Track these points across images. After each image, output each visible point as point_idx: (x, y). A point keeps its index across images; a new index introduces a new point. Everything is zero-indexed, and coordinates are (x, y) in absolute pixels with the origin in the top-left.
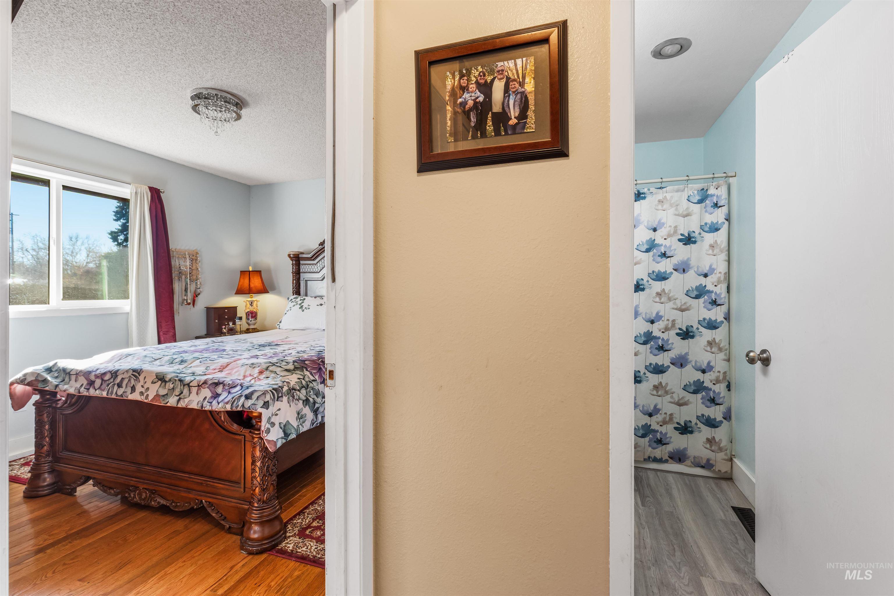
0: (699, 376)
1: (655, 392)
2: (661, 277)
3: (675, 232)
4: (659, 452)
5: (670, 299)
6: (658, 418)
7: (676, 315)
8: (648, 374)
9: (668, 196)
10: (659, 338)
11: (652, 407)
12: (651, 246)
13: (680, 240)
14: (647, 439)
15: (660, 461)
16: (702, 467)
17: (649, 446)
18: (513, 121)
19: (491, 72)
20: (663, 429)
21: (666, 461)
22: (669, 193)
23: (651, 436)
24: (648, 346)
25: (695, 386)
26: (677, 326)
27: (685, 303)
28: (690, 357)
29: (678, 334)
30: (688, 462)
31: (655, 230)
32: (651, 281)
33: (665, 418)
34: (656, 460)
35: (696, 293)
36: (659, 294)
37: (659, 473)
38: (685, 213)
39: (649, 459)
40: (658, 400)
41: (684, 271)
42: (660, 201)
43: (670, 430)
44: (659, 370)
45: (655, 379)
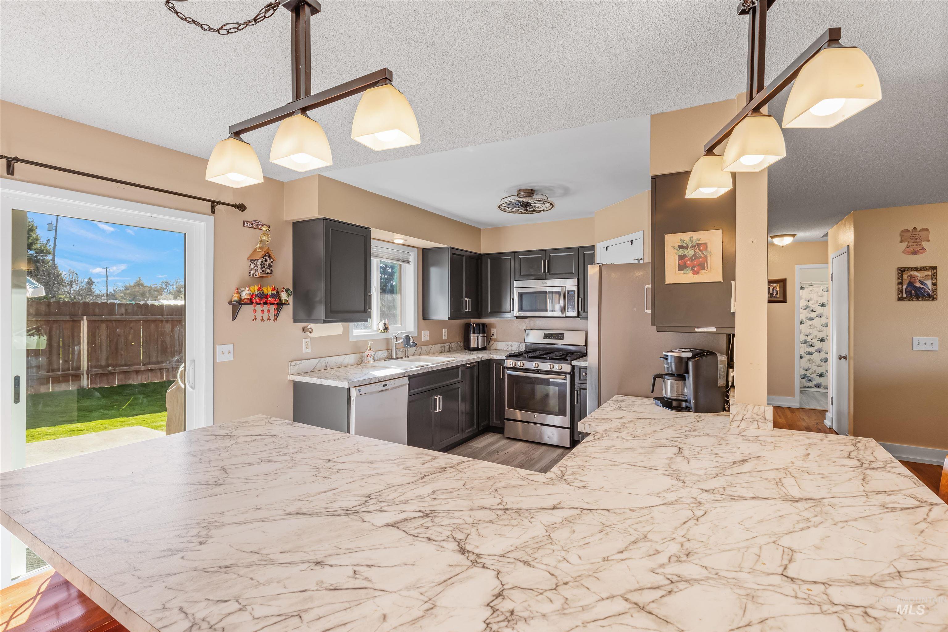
1: (808, 362)
2: (811, 319)
3: (817, 302)
4: (810, 384)
5: (814, 327)
6: (810, 371)
7: (818, 333)
8: (806, 355)
9: (814, 289)
10: (810, 342)
11: (807, 368)
12: (807, 307)
13: (819, 305)
14: (805, 379)
15: (811, 387)
17: (807, 382)
20: (812, 376)
21: (813, 387)
22: (814, 288)
23: (807, 378)
24: (806, 345)
25: (825, 360)
26: (818, 337)
27: (821, 329)
28: (823, 349)
29: (818, 340)
30: (822, 388)
31: (808, 301)
32: (807, 320)
33: (812, 372)
34: (808, 387)
35: (825, 325)
36: (810, 325)
37: (810, 392)
38: (821, 295)
39: (805, 387)
40: (809, 365)
41: (820, 317)
42: (810, 290)
43: (814, 376)
44: (810, 354)
45: (808, 357)
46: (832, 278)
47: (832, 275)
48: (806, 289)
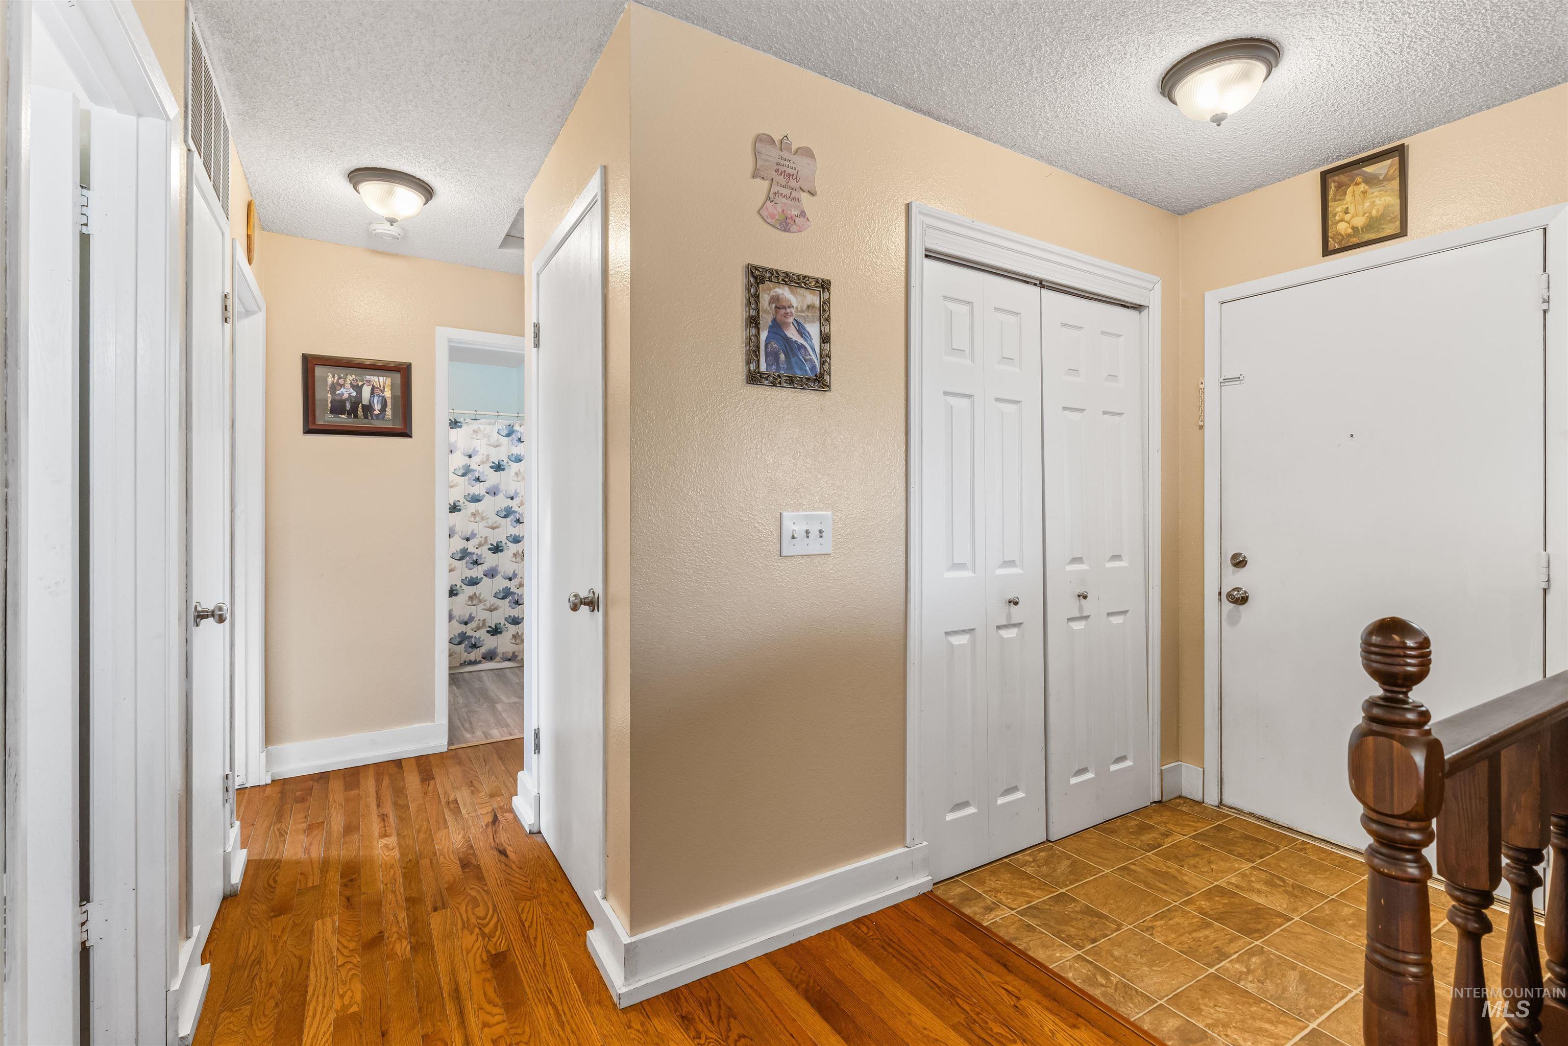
0: (507, 583)
1: (470, 603)
2: (476, 499)
3: (487, 460)
4: (474, 655)
5: (483, 519)
6: (473, 625)
7: (489, 533)
8: (464, 587)
9: (482, 427)
10: (474, 554)
11: (467, 616)
12: (466, 471)
13: (491, 467)
14: (463, 645)
15: (474, 663)
16: (509, 660)
17: (465, 651)
18: (377, 412)
19: (362, 381)
20: (477, 635)
21: (480, 662)
22: (481, 425)
23: (466, 642)
24: (464, 561)
25: (504, 593)
26: (489, 542)
27: (496, 522)
28: (500, 569)
29: (489, 549)
30: (496, 659)
31: (470, 457)
32: (466, 503)
33: (479, 624)
34: (471, 663)
35: (504, 513)
36: (473, 514)
37: (473, 673)
38: (495, 444)
39: (461, 664)
40: (472, 609)
41: (495, 494)
42: (474, 431)
43: (482, 634)
44: (473, 582)
45: (469, 591)
46: (537, 336)
47: (537, 326)
48: (464, 427)
